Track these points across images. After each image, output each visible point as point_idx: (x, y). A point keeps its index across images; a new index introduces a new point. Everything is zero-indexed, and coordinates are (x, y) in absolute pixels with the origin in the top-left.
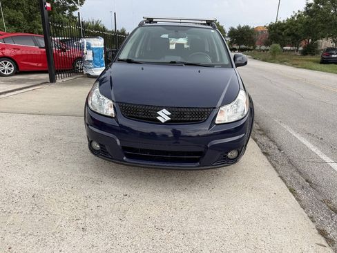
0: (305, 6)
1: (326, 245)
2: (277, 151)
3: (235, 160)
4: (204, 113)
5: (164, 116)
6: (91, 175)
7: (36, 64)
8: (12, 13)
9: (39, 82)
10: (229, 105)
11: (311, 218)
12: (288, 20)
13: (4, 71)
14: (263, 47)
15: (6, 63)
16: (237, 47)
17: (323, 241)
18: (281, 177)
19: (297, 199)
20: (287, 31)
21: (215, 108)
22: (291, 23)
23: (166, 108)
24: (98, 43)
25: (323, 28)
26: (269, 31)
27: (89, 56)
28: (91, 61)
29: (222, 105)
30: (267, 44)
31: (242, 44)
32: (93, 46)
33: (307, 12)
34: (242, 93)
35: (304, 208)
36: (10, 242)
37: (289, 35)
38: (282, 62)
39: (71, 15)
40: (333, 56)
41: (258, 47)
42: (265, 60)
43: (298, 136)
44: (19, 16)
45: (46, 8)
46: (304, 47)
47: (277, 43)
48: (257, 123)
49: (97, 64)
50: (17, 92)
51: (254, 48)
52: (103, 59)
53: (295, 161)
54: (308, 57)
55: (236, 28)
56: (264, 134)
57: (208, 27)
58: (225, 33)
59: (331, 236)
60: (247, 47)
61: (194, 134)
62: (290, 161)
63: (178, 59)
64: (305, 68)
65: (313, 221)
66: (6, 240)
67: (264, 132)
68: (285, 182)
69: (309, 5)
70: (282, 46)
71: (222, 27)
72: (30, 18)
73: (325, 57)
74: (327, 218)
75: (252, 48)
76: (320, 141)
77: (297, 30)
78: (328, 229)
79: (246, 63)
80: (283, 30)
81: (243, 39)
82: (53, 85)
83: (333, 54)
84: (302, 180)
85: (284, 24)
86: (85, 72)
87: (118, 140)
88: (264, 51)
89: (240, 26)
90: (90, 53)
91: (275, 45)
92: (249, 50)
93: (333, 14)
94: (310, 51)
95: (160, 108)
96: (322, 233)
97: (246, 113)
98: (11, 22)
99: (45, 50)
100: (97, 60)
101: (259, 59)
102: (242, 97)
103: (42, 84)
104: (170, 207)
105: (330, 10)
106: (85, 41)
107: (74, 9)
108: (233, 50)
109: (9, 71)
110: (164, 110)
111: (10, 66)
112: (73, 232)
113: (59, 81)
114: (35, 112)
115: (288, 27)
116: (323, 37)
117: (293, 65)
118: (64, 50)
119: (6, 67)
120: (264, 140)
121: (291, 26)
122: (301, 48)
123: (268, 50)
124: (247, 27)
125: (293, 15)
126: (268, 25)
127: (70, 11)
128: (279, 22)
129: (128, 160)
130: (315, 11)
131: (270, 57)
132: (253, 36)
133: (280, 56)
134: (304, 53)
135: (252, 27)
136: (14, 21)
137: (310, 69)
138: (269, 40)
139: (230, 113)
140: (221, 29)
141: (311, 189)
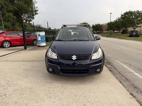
0: (121, 16)
1: (133, 98)
2: (114, 70)
3: (99, 72)
4: (88, 56)
5: (74, 58)
6: (48, 81)
7: (17, 43)
8: (6, 24)
9: (20, 50)
10: (96, 53)
11: (128, 90)
12: (115, 21)
13: (6, 46)
14: (106, 32)
15: (6, 43)
16: (96, 32)
17: (132, 97)
18: (116, 78)
19: (123, 85)
20: (115, 25)
21: (91, 54)
22: (116, 22)
23: (75, 55)
24: (43, 34)
25: (129, 24)
26: (108, 26)
27: (39, 39)
28: (40, 41)
29: (93, 53)
30: (108, 30)
31: (98, 31)
32: (41, 35)
33: (122, 18)
34: (100, 49)
35: (125, 87)
36: (26, 102)
37: (116, 27)
38: (114, 37)
39: (29, 23)
40: (134, 34)
41: (104, 32)
42: (107, 37)
43: (122, 64)
44: (9, 24)
45: (24, 22)
46: (122, 31)
47: (111, 30)
48: (106, 60)
49: (42, 42)
50: (13, 54)
51: (103, 32)
52: (45, 40)
53: (121, 72)
54: (124, 35)
55: (94, 25)
56: (109, 64)
57: (85, 27)
58: (90, 27)
59: (134, 95)
60: (100, 32)
61: (84, 64)
62: (119, 73)
63: (76, 39)
64: (123, 39)
65: (128, 91)
66: (24, 102)
67: (109, 63)
68: (118, 79)
69: (122, 15)
70: (114, 31)
71: (89, 25)
72: (13, 25)
73: (131, 34)
74: (133, 90)
75: (102, 32)
76: (130, 65)
77: (119, 25)
78: (134, 93)
79: (100, 39)
80: (113, 25)
81: (98, 29)
82: (26, 50)
83: (134, 33)
84: (124, 78)
85: (113, 22)
86: (38, 45)
87: (59, 67)
88: (106, 33)
89: (96, 24)
90: (40, 38)
91: (111, 31)
92: (100, 33)
93: (132, 18)
94: (124, 32)
95: (73, 55)
96: (132, 94)
97: (102, 55)
98: (6, 27)
99: (23, 37)
100: (42, 40)
101: (105, 36)
102: (100, 50)
103: (21, 50)
104: (79, 89)
105: (130, 17)
106: (38, 33)
107: (31, 21)
108: (94, 33)
109: (8, 46)
110: (74, 56)
111: (8, 44)
112: (47, 99)
113: (28, 49)
114: (21, 60)
115: (115, 24)
116: (129, 27)
117: (119, 38)
118: (29, 37)
119: (7, 45)
120: (109, 66)
121: (116, 23)
122: (121, 31)
123: (108, 33)
124: (99, 24)
125: (117, 19)
126: (107, 23)
127: (29, 22)
128: (112, 22)
129: (62, 74)
130: (124, 17)
131: (109, 35)
132: (102, 28)
133: (113, 35)
134: (123, 33)
135: (101, 24)
136: (7, 26)
137: (125, 39)
138: (108, 29)
139: (96, 56)
140: (89, 26)
141: (127, 81)
